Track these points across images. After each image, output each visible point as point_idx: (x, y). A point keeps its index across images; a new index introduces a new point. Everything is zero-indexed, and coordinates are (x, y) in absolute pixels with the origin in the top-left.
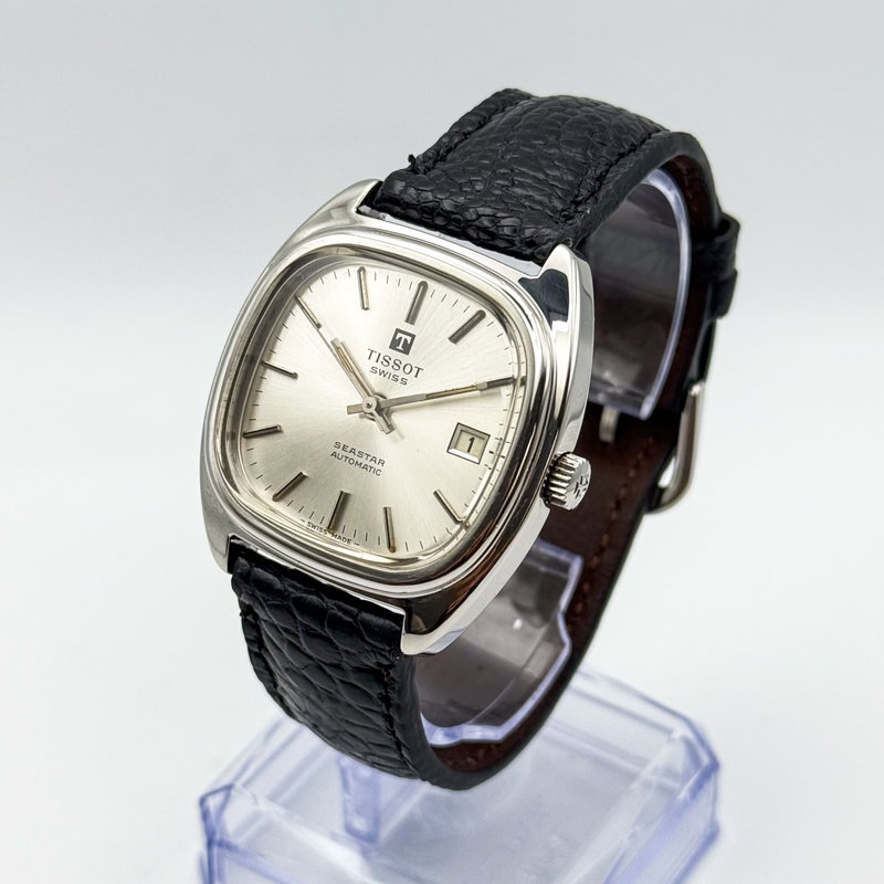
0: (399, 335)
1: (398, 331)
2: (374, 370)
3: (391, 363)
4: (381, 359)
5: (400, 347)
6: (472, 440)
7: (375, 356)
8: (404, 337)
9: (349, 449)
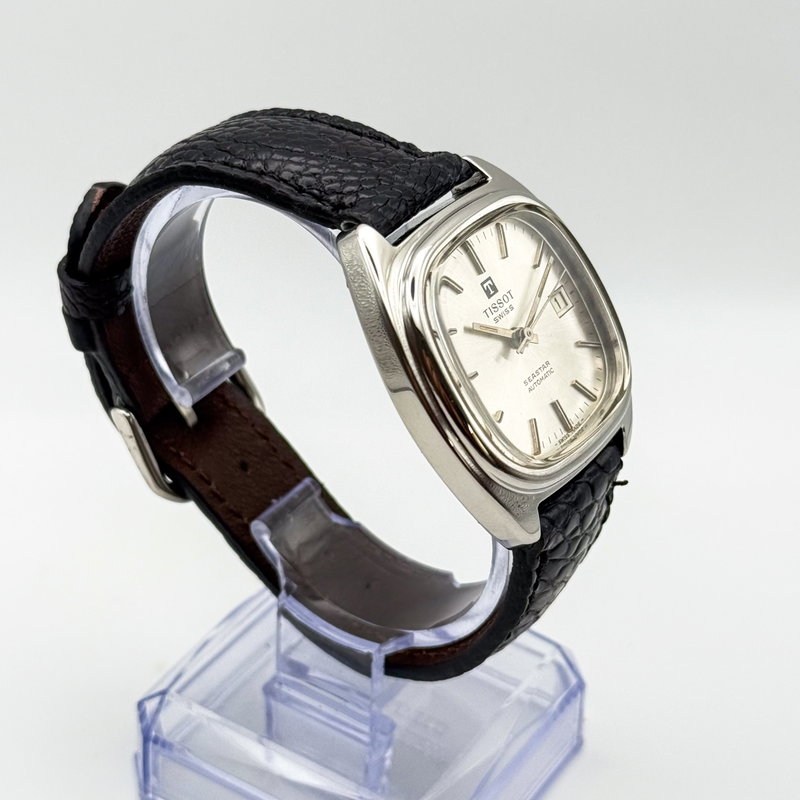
0: (485, 286)
1: (482, 284)
2: (496, 320)
3: (498, 305)
4: (492, 310)
5: (492, 292)
6: (555, 300)
7: (488, 311)
8: (487, 284)
9: (531, 378)
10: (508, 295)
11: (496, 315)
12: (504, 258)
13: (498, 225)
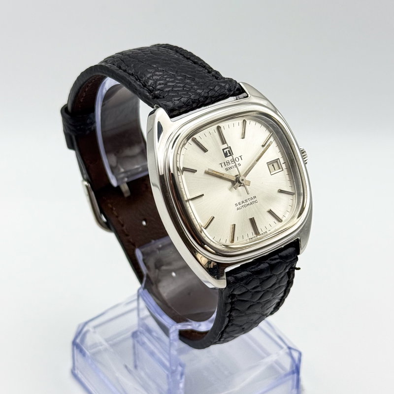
0: (225, 151)
1: (223, 150)
2: (227, 169)
3: (230, 162)
4: (226, 164)
5: (229, 155)
6: (273, 165)
7: (223, 165)
8: (227, 150)
9: (241, 203)
10: (240, 158)
11: (227, 167)
12: (243, 138)
13: (244, 120)
